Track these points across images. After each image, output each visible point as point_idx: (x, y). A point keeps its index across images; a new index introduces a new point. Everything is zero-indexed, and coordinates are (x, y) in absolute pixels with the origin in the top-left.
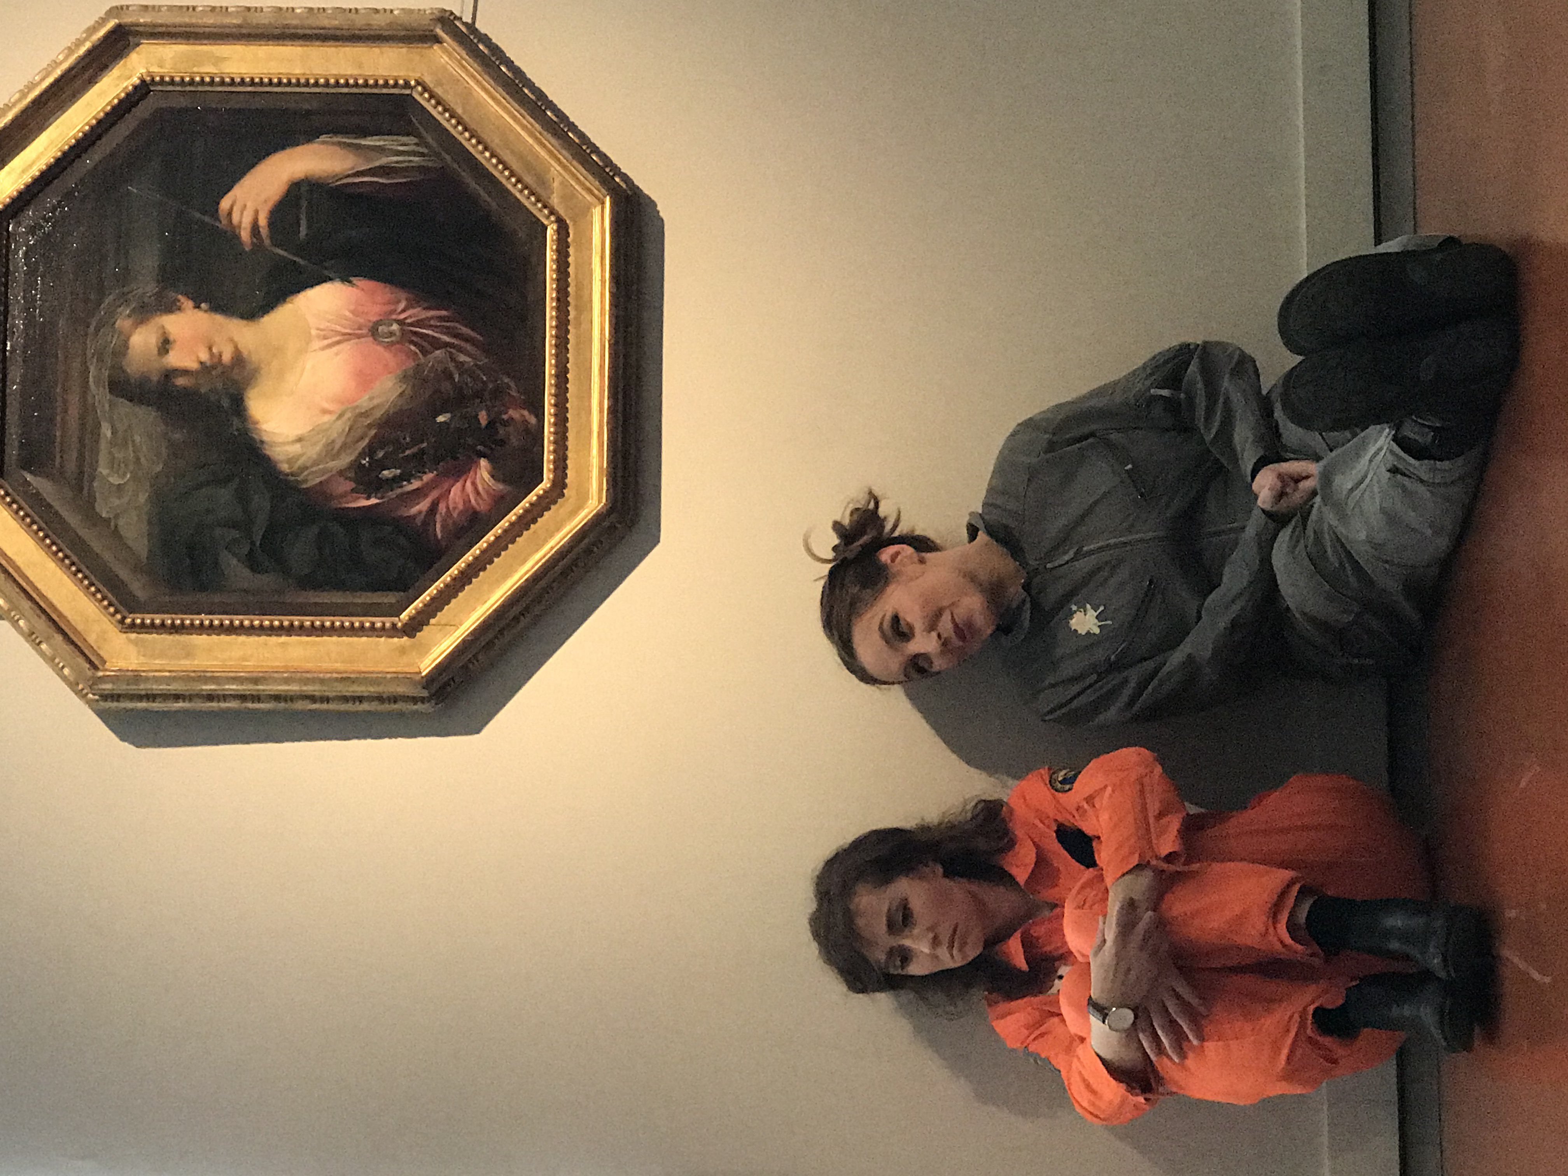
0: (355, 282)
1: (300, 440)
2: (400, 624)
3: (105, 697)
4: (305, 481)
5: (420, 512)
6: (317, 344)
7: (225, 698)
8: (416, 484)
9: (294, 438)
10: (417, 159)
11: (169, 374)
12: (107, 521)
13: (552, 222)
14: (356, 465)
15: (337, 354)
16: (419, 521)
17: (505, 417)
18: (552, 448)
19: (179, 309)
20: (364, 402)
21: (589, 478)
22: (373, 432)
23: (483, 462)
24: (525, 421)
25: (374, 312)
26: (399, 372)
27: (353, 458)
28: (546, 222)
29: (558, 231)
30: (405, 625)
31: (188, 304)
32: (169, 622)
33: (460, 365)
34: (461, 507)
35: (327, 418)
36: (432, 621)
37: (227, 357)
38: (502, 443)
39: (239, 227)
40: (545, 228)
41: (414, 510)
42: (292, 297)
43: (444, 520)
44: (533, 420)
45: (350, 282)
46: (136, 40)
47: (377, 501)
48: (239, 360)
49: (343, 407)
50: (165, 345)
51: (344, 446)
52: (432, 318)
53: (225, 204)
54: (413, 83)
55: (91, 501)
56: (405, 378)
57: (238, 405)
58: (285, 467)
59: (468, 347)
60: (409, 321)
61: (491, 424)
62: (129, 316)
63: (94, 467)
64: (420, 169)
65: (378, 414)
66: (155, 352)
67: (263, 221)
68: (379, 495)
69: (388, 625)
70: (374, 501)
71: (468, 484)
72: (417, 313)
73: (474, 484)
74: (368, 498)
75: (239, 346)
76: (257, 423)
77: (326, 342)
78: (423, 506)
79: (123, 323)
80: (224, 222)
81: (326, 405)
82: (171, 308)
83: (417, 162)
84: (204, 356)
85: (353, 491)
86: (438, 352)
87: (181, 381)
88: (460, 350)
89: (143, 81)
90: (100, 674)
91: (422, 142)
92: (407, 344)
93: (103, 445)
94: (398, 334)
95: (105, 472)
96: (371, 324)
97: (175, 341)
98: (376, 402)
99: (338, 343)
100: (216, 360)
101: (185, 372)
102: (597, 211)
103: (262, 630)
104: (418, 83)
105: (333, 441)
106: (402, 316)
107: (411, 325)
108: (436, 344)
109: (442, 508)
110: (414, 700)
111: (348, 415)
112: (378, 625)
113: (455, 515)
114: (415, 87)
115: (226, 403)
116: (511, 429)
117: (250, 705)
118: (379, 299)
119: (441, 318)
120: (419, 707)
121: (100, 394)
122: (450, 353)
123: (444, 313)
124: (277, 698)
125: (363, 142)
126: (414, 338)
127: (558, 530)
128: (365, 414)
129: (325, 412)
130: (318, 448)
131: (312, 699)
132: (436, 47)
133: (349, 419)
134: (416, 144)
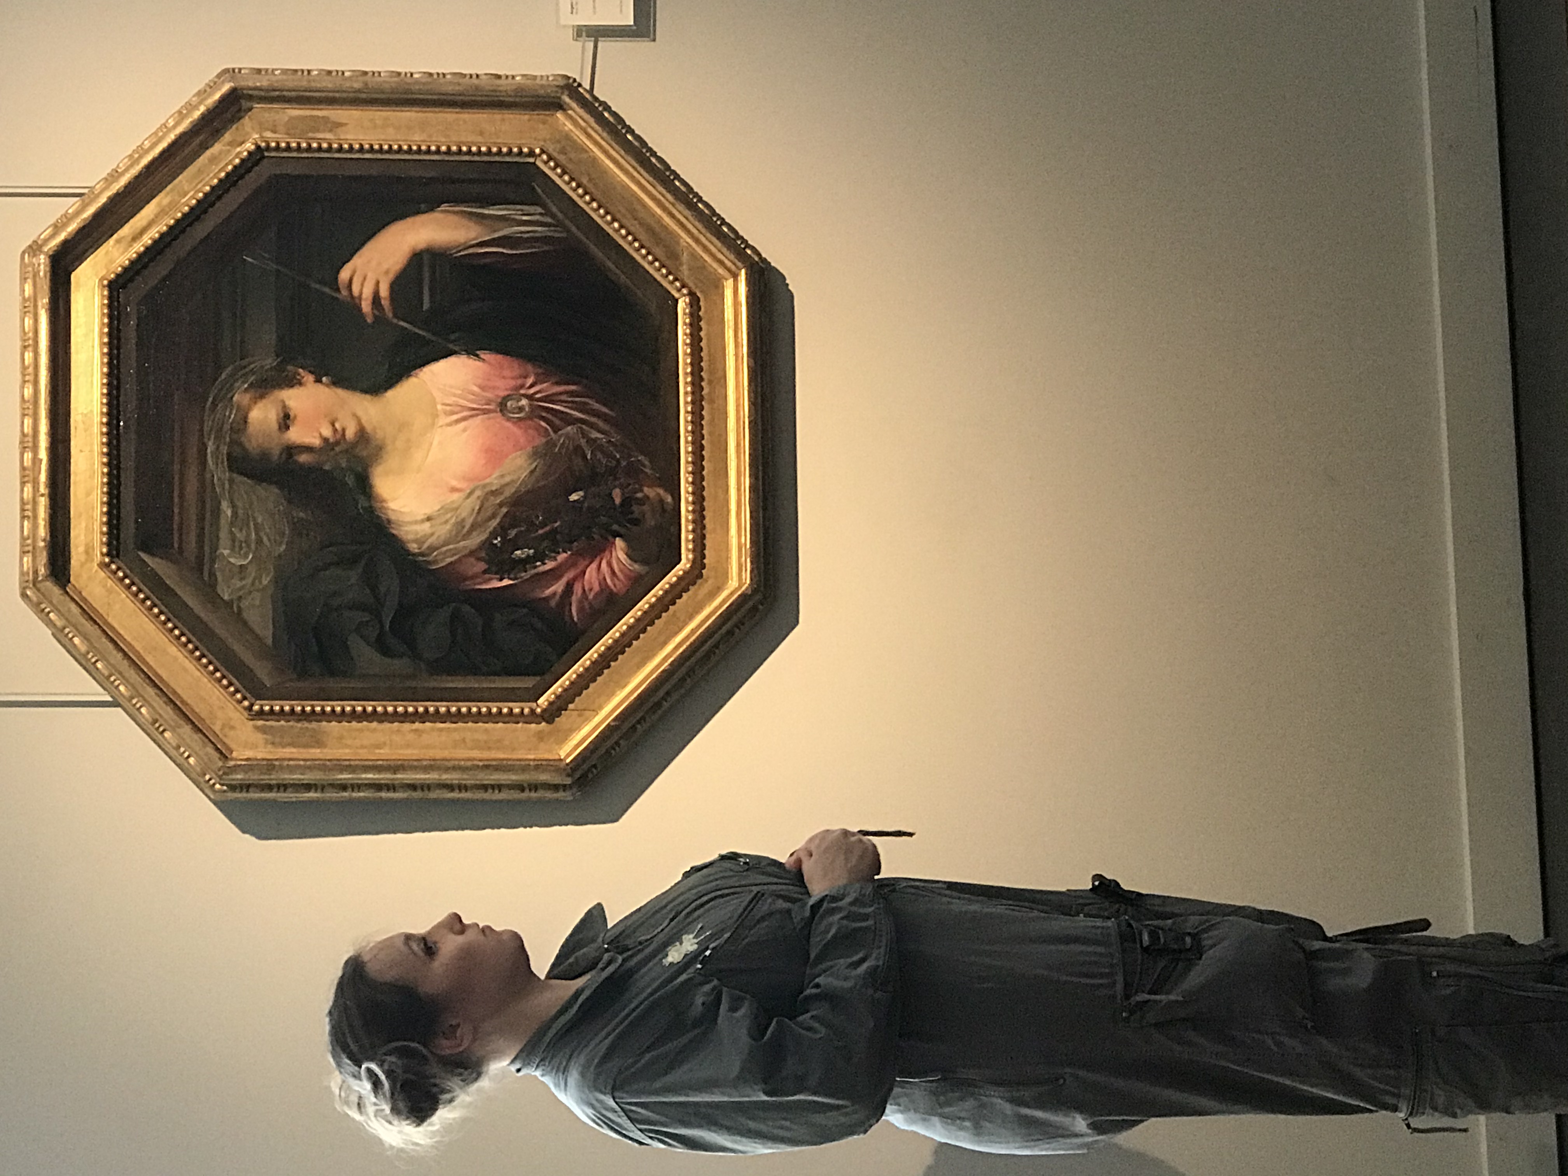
0: (482, 356)
1: (429, 519)
2: (539, 710)
3: (232, 788)
4: (435, 562)
5: (554, 594)
6: (443, 420)
7: (359, 787)
8: (550, 565)
9: (423, 517)
10: (539, 229)
11: (291, 450)
12: (229, 604)
13: (684, 295)
14: (487, 544)
15: (465, 430)
16: (553, 603)
17: (639, 495)
18: (690, 528)
19: (300, 384)
20: (494, 481)
21: (728, 558)
22: (504, 510)
23: (619, 542)
24: (661, 501)
25: (503, 386)
26: (529, 449)
27: (484, 537)
28: (677, 295)
29: (691, 305)
30: (544, 711)
31: (310, 378)
32: (299, 708)
33: (591, 441)
34: (596, 588)
35: (456, 496)
36: (571, 706)
37: (351, 433)
38: (636, 522)
39: (360, 297)
40: (677, 301)
41: (548, 592)
42: (417, 371)
43: (580, 602)
44: (669, 499)
45: (477, 356)
46: (249, 104)
47: (511, 582)
48: (363, 435)
49: (472, 487)
50: (286, 420)
51: (474, 527)
52: (561, 393)
53: (344, 274)
54: (537, 151)
55: (213, 585)
56: (536, 454)
57: (364, 483)
58: (413, 547)
59: (601, 424)
60: (538, 396)
61: (627, 501)
62: (246, 390)
63: (215, 548)
64: (545, 240)
65: (508, 492)
66: (275, 426)
67: (384, 292)
68: (512, 576)
69: (526, 711)
70: (506, 582)
71: (604, 565)
72: (546, 388)
73: (609, 564)
74: (501, 580)
75: (363, 421)
76: (384, 501)
77: (455, 417)
78: (558, 587)
79: (240, 398)
80: (344, 293)
81: (454, 483)
82: (293, 382)
83: (541, 232)
84: (327, 432)
85: (485, 572)
86: (569, 428)
87: (303, 458)
88: (592, 426)
89: (258, 147)
90: (232, 763)
91: (548, 213)
92: (536, 420)
93: (224, 523)
94: (527, 409)
95: (226, 552)
96: (499, 400)
97: (295, 417)
98: (507, 479)
99: (464, 419)
100: (338, 436)
101: (309, 449)
102: (729, 284)
103: (396, 717)
104: (543, 151)
105: (463, 520)
106: (532, 391)
107: (539, 400)
108: (569, 420)
109: (578, 589)
110: (556, 788)
111: (478, 493)
112: (517, 711)
113: (591, 597)
114: (540, 155)
115: (350, 480)
116: (646, 508)
117: (384, 794)
118: (507, 373)
119: (571, 394)
120: (560, 795)
121: (218, 472)
122: (580, 428)
123: (573, 388)
124: (413, 787)
125: (486, 212)
126: (544, 414)
127: (697, 611)
128: (493, 493)
129: (454, 490)
130: (448, 527)
131: (450, 787)
132: (559, 115)
133: (478, 497)
134: (541, 214)
